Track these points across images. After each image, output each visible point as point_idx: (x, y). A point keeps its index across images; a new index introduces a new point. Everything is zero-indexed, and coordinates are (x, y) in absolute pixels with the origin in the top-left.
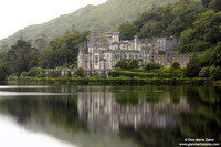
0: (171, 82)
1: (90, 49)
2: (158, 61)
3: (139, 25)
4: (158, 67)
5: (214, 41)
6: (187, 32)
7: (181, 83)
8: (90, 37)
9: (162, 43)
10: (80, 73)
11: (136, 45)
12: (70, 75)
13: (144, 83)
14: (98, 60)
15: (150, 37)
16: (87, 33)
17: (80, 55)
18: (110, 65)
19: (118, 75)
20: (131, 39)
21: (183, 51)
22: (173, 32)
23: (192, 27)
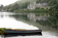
0: (46, 12)
1: (30, 5)
2: (44, 8)
3: (40, 0)
4: (44, 9)
5: (55, 4)
6: (50, 2)
7: (48, 12)
8: (30, 3)
9: (44, 4)
10: (28, 10)
11: (39, 4)
12: (26, 10)
13: (41, 12)
14: (32, 7)
15: (42, 3)
17: (28, 6)
18: (34, 8)
19: (36, 10)
20: (38, 3)
21: (49, 6)
22: (47, 2)
23: (51, 1)
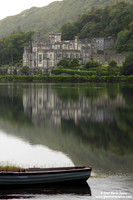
0: (108, 80)
1: (35, 49)
2: (97, 60)
3: (79, 26)
4: (96, 65)
6: (124, 33)
7: (118, 81)
8: (34, 37)
9: (100, 43)
10: (25, 71)
11: (77, 45)
12: (15, 73)
13: (84, 81)
14: (42, 59)
15: (89, 37)
16: (31, 34)
17: (25, 54)
18: (53, 63)
19: (59, 73)
20: (72, 39)
21: (120, 50)
22: (111, 33)
23: (128, 28)
